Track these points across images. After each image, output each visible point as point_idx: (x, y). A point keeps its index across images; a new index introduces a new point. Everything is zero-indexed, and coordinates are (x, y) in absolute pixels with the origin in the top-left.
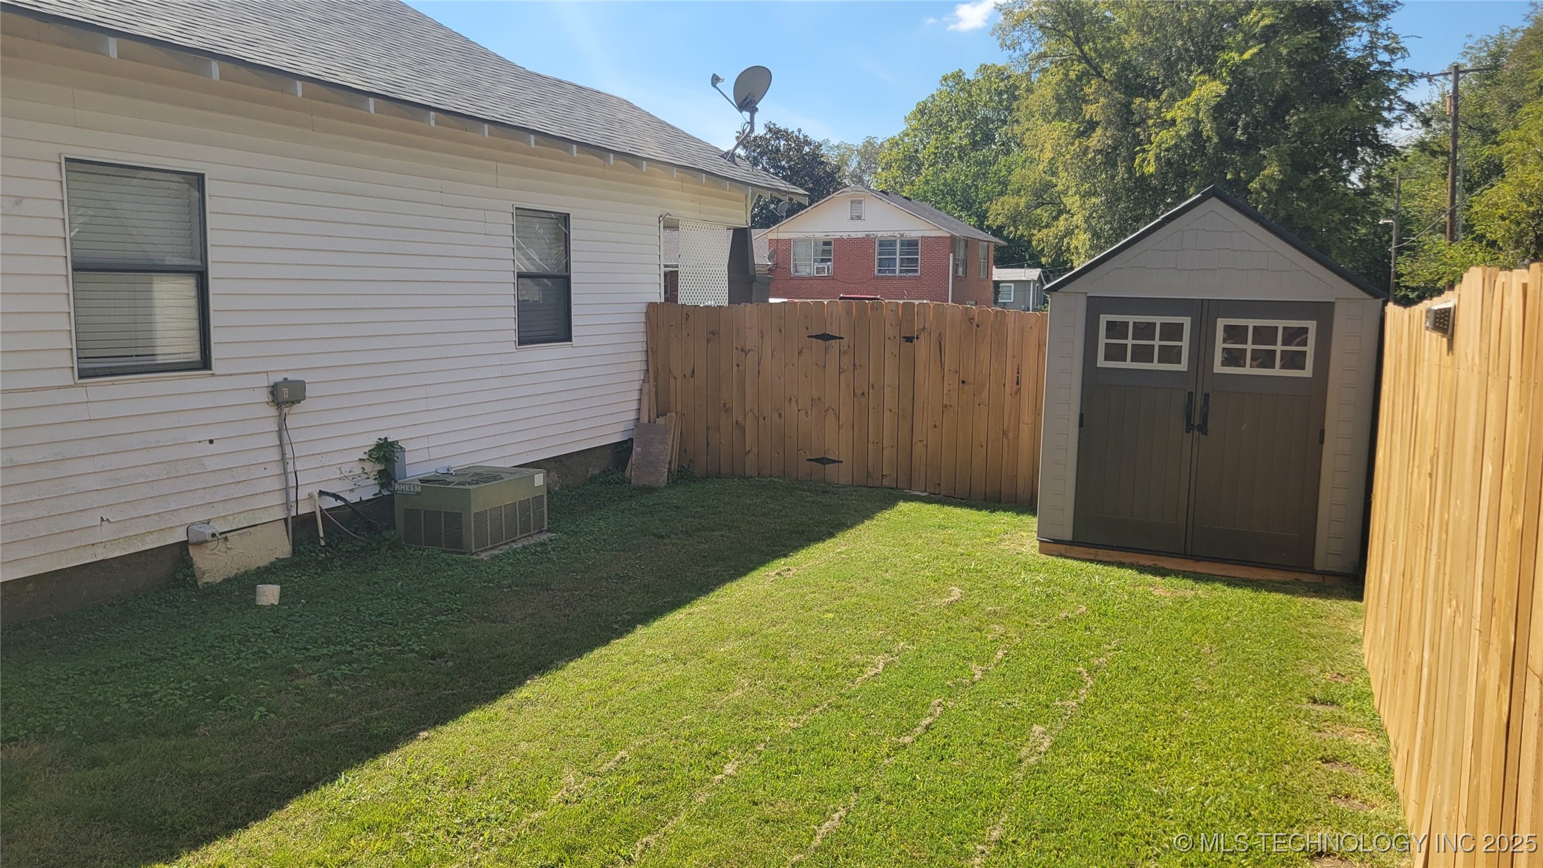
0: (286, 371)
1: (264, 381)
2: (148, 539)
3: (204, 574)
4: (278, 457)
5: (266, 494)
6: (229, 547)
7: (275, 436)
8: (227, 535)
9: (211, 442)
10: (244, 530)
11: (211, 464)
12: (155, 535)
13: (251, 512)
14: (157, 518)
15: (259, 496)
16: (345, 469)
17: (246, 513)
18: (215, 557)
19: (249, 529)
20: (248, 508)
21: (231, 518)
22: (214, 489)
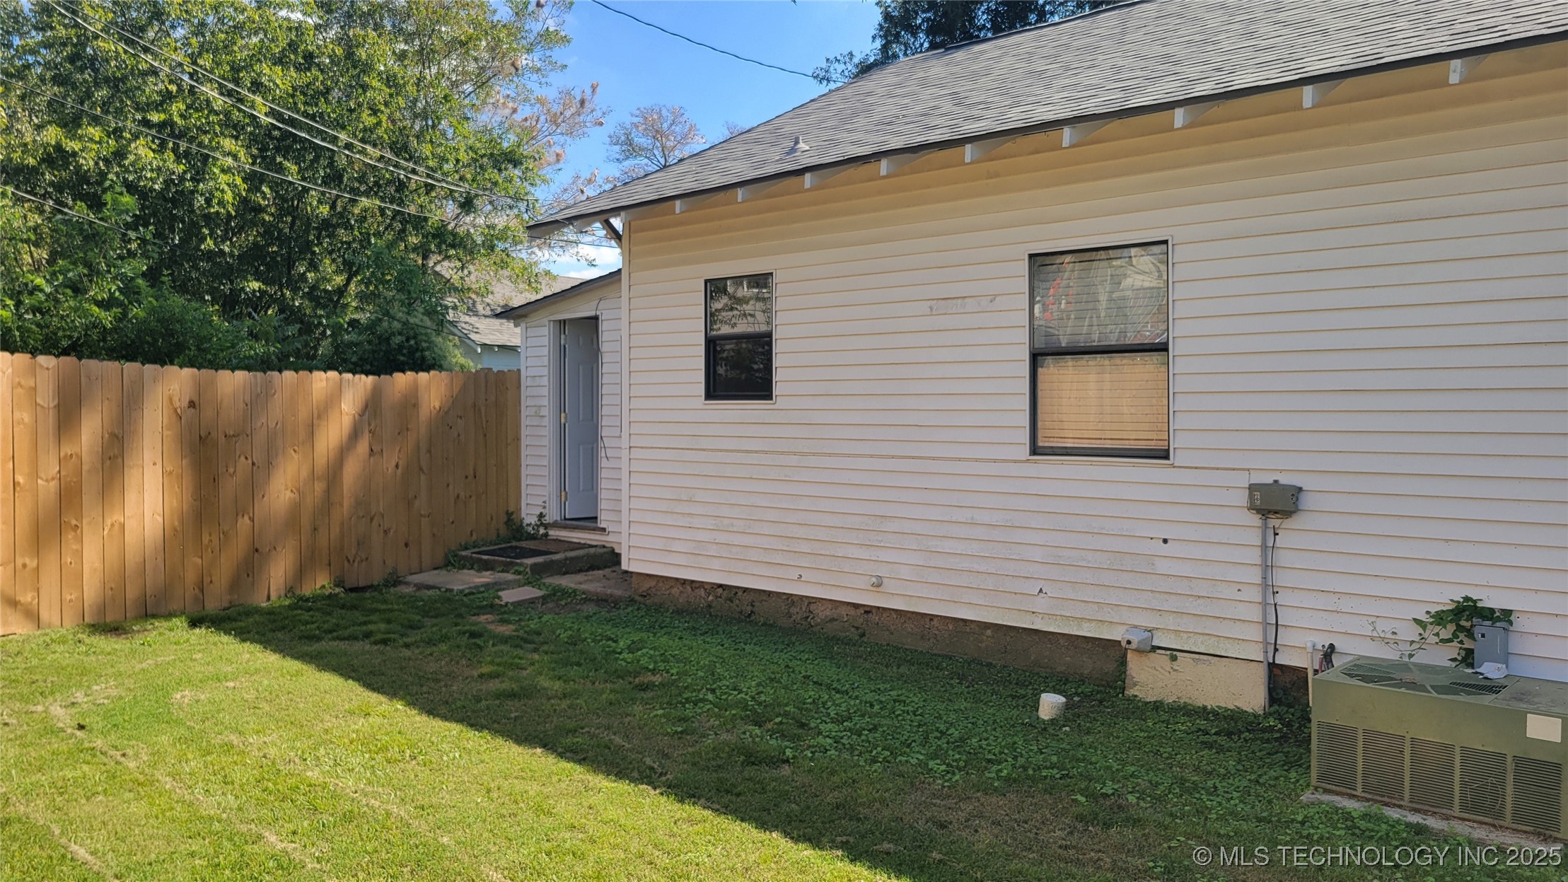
0: (1281, 471)
1: (1244, 481)
2: (1085, 625)
3: (1135, 684)
4: (1258, 580)
5: (1238, 623)
6: (1175, 668)
7: (1258, 552)
8: (1178, 654)
9: (1165, 541)
10: (1202, 657)
11: (1163, 567)
12: (1093, 624)
13: (1213, 639)
14: (1095, 607)
15: (1226, 621)
16: (1384, 627)
17: (1207, 637)
18: (1155, 672)
19: (1210, 658)
20: (1207, 632)
21: (1185, 636)
22: (1166, 596)
